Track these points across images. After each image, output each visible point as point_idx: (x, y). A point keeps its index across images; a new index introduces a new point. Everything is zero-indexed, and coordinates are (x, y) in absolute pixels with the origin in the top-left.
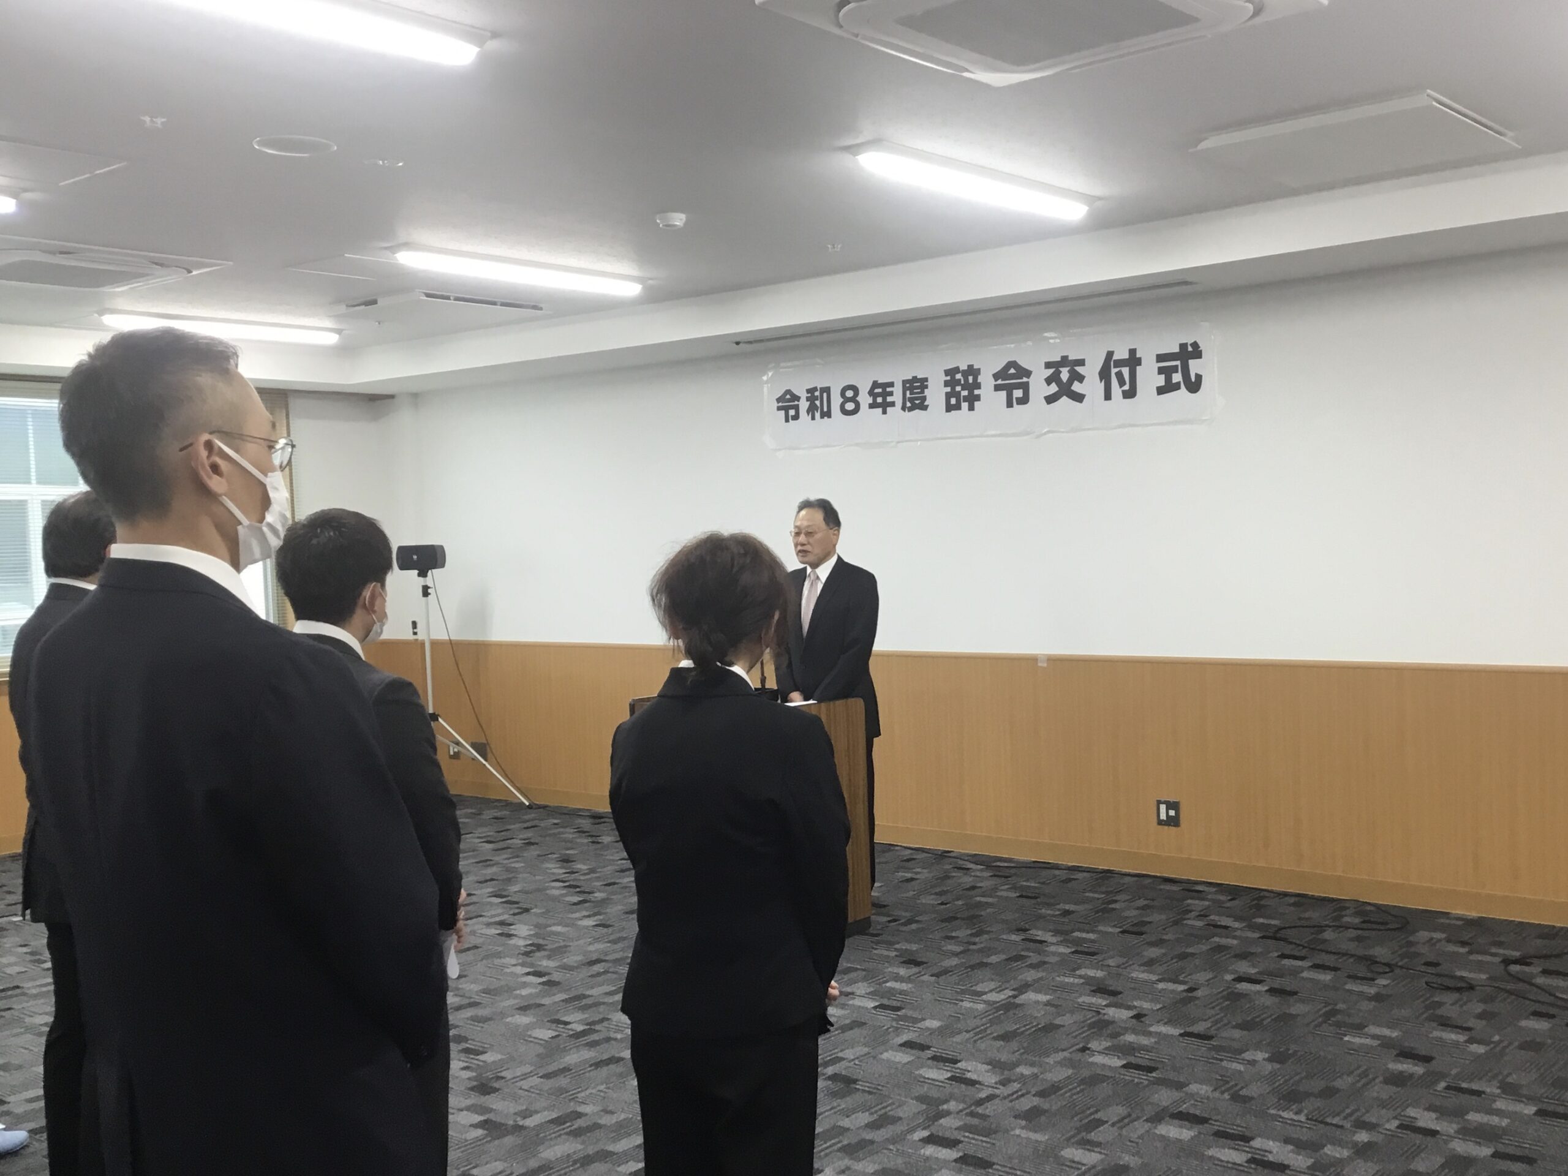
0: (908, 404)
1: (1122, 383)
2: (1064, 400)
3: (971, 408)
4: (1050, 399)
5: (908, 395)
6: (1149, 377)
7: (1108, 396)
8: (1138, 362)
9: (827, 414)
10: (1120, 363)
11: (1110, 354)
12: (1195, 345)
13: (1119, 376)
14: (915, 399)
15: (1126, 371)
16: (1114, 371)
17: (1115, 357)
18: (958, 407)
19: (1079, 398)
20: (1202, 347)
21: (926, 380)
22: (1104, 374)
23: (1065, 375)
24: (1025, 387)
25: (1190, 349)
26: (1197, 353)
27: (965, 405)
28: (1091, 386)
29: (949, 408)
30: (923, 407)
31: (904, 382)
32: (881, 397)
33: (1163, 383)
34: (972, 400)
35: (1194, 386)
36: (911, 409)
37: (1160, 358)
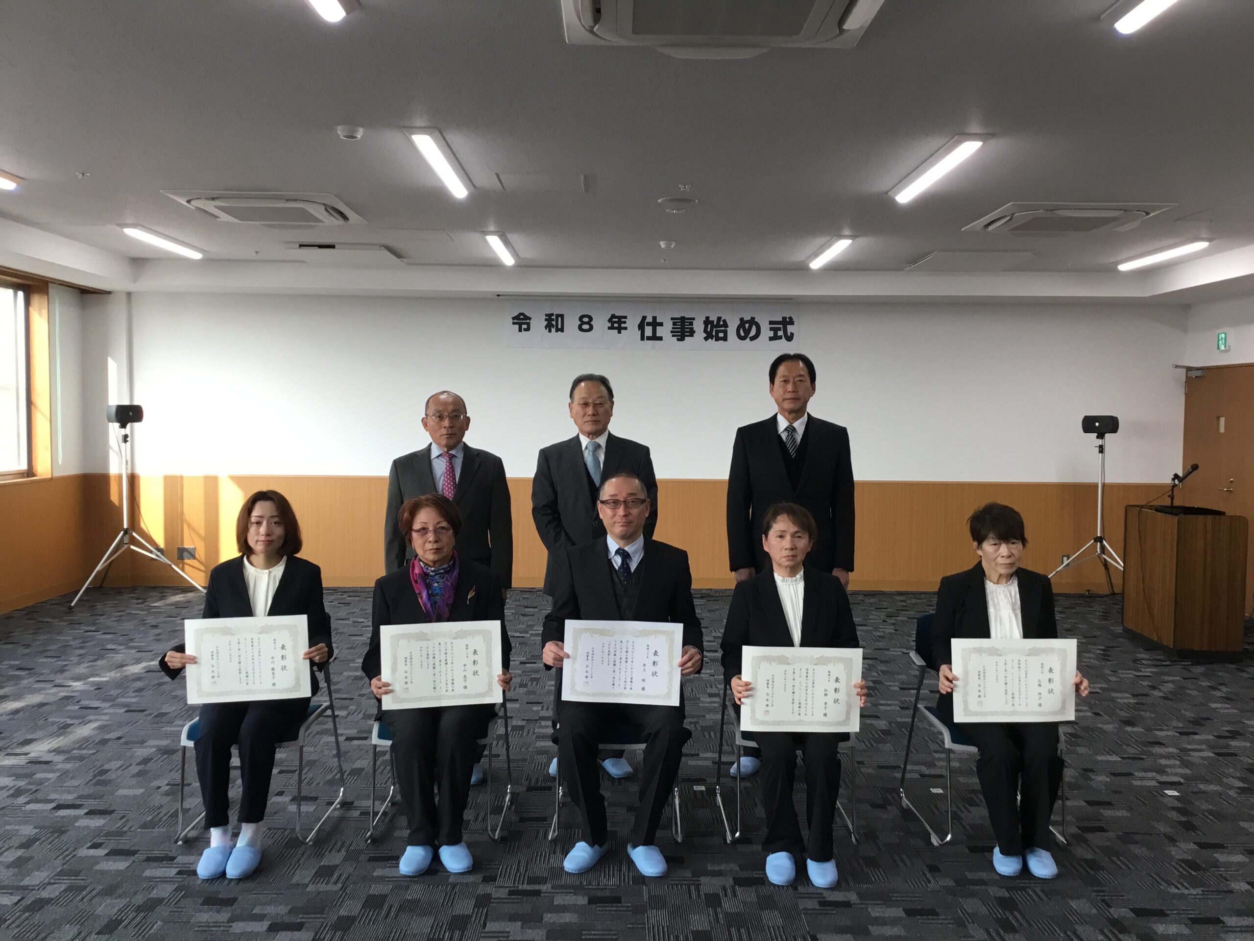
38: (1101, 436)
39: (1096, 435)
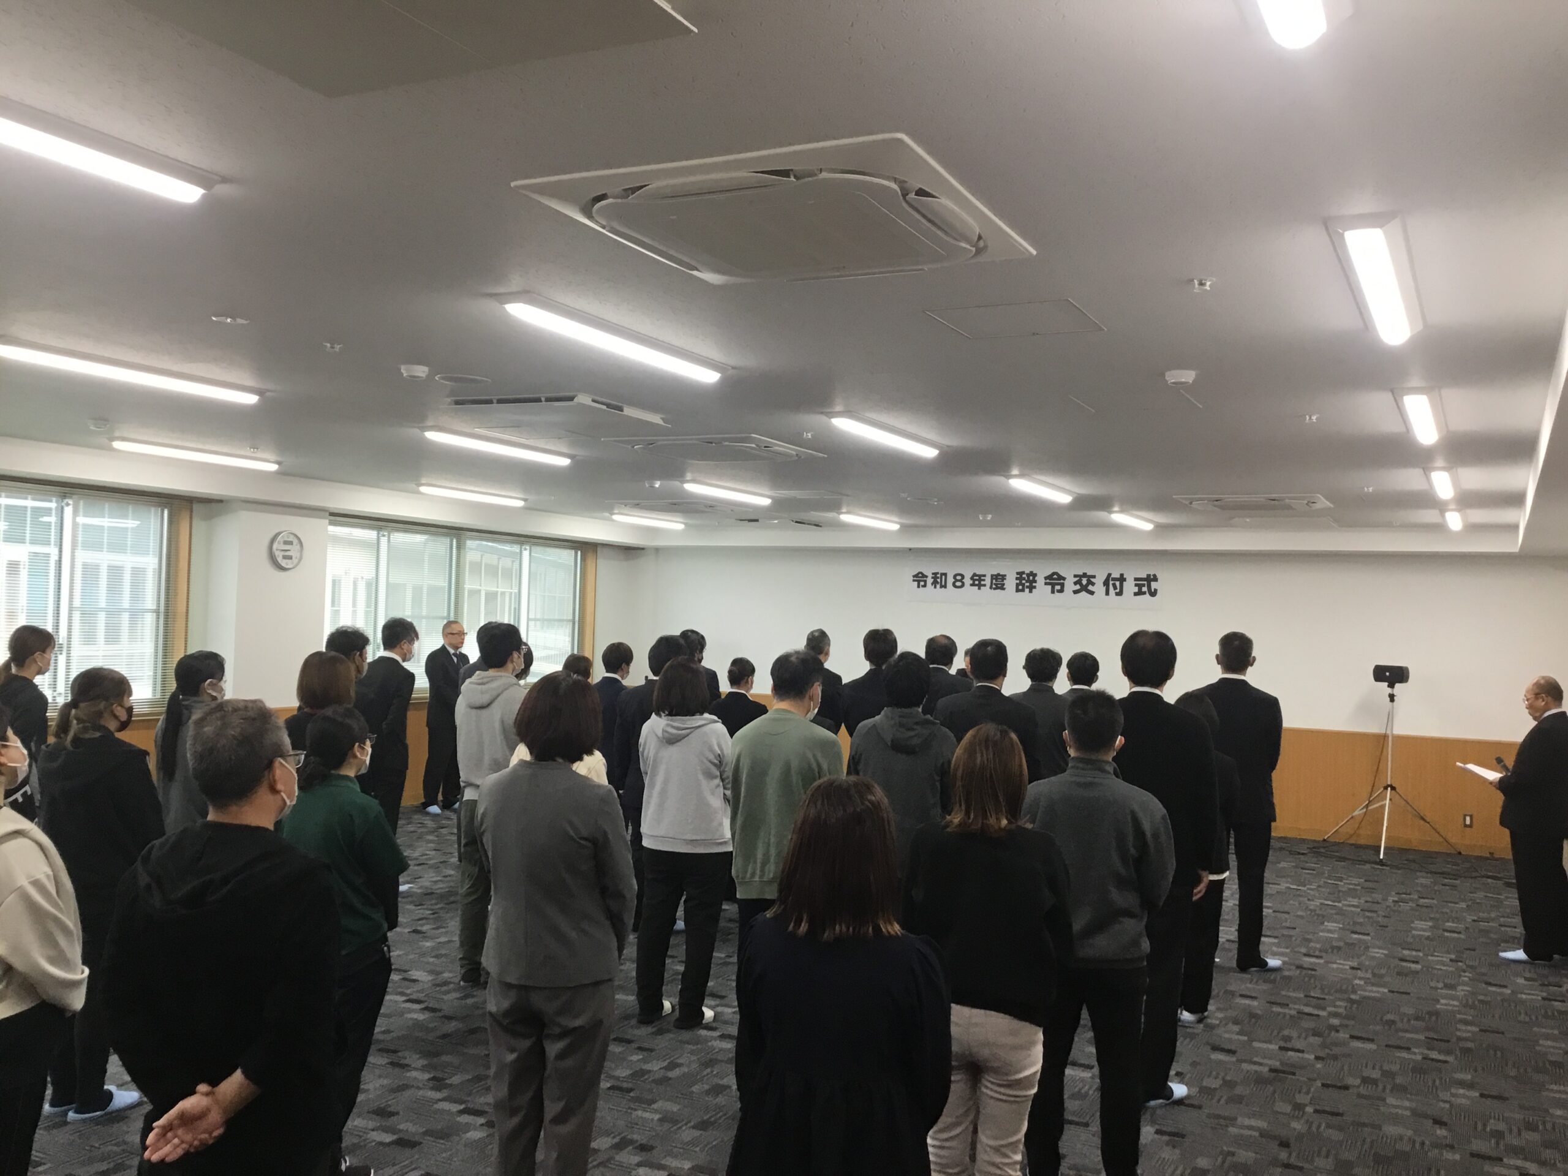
0: (994, 586)
1: (1115, 588)
2: (1084, 593)
3: (1031, 592)
4: (1075, 592)
5: (994, 581)
6: (1130, 587)
7: (1107, 593)
8: (1125, 580)
9: (945, 587)
10: (1114, 579)
11: (1109, 575)
12: (1155, 576)
13: (1114, 585)
14: (998, 582)
15: (1118, 583)
16: (1111, 582)
17: (1112, 576)
18: (1023, 590)
19: (1092, 593)
20: (1158, 577)
21: (1005, 575)
22: (1106, 583)
23: (1084, 581)
24: (1062, 585)
25: (1152, 577)
26: (1155, 579)
27: (1027, 590)
28: (1099, 588)
29: (1018, 590)
30: (1002, 588)
31: (992, 576)
32: (978, 581)
33: (1137, 591)
34: (1031, 588)
35: (1153, 594)
36: (995, 589)
37: (1136, 579)
38: (1391, 686)
39: (1386, 684)
